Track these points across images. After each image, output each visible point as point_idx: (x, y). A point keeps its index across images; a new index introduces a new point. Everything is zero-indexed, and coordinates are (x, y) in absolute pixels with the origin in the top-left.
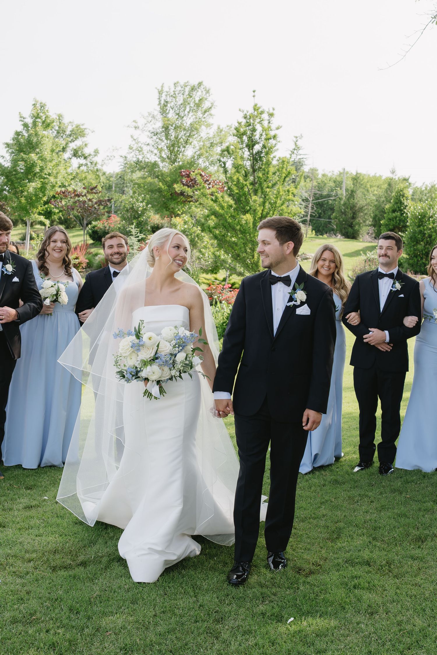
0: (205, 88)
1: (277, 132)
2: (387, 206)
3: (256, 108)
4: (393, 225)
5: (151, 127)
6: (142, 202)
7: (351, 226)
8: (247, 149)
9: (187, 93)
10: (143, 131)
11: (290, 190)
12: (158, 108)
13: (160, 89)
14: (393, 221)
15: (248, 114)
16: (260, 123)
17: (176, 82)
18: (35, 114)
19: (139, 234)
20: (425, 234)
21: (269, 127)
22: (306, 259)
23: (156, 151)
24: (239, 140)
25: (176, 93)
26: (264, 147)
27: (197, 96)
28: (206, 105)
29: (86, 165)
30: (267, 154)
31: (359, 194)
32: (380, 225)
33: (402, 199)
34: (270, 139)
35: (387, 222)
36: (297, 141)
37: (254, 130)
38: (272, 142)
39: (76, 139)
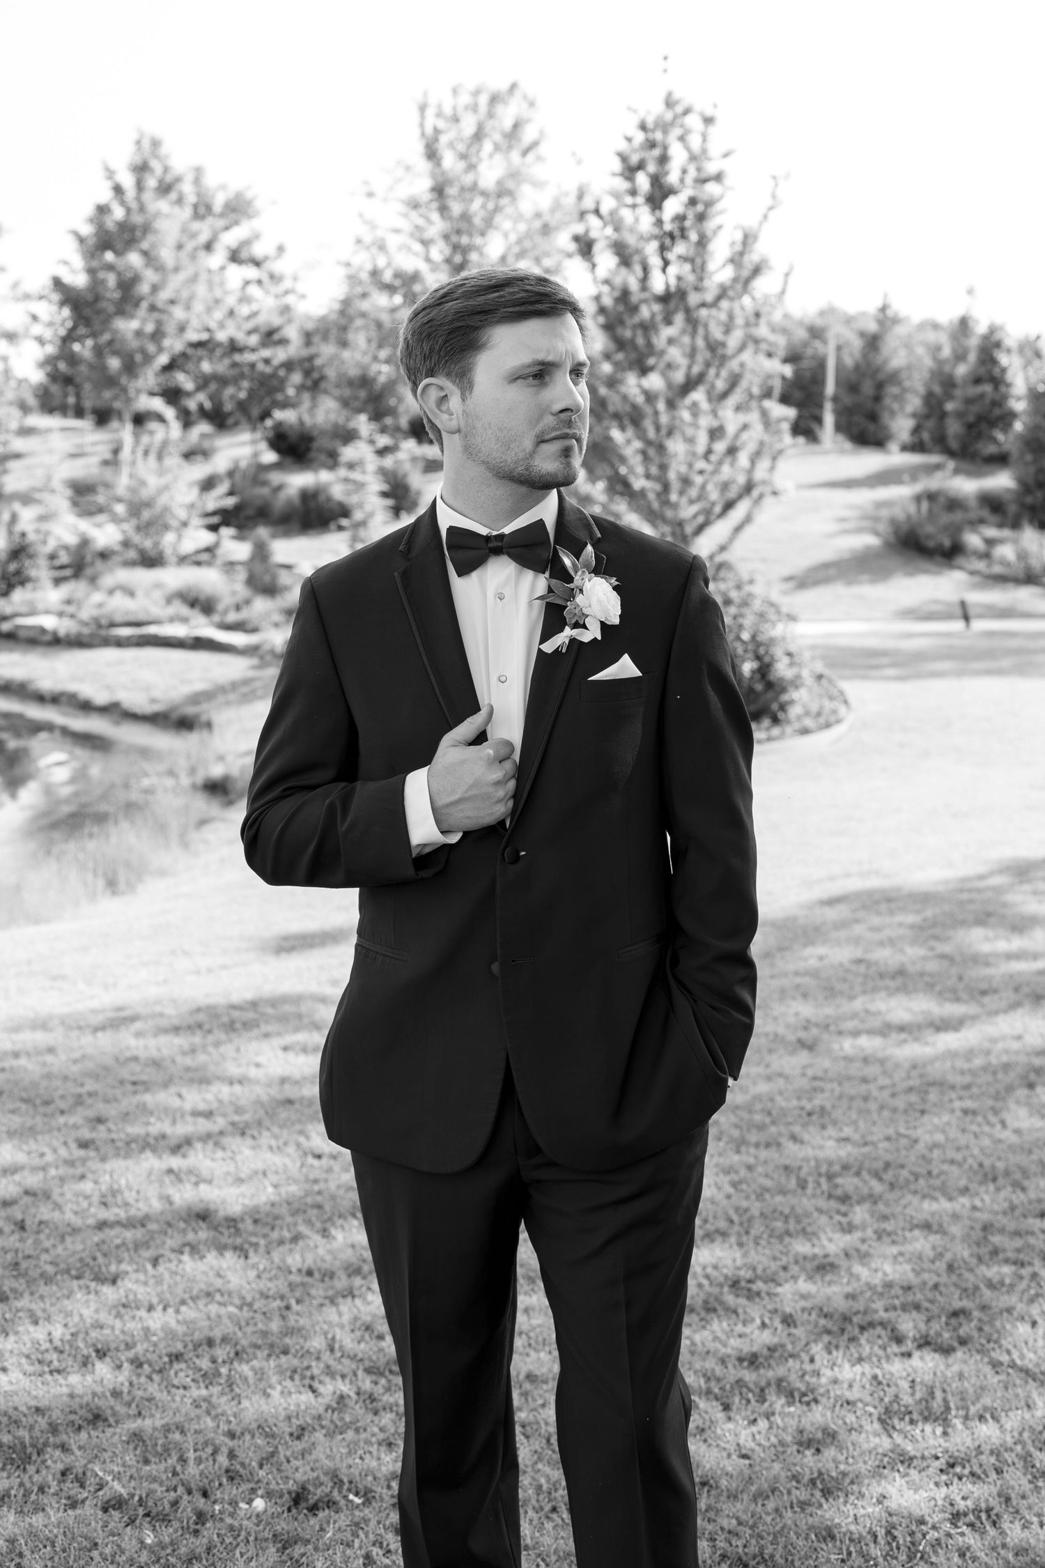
0: (525, 97)
2: (961, 370)
3: (670, 103)
4: (976, 414)
7: (872, 416)
8: (645, 209)
9: (483, 109)
10: (385, 200)
12: (419, 146)
13: (421, 98)
14: (976, 404)
15: (650, 118)
16: (682, 139)
17: (456, 85)
18: (139, 164)
21: (704, 151)
24: (626, 185)
25: (459, 109)
26: (693, 202)
27: (507, 116)
28: (529, 135)
29: (259, 282)
30: (701, 218)
31: (891, 342)
32: (943, 415)
33: (996, 354)
34: (709, 181)
35: (959, 408)
36: (776, 185)
37: (663, 159)
38: (712, 188)
39: (236, 223)
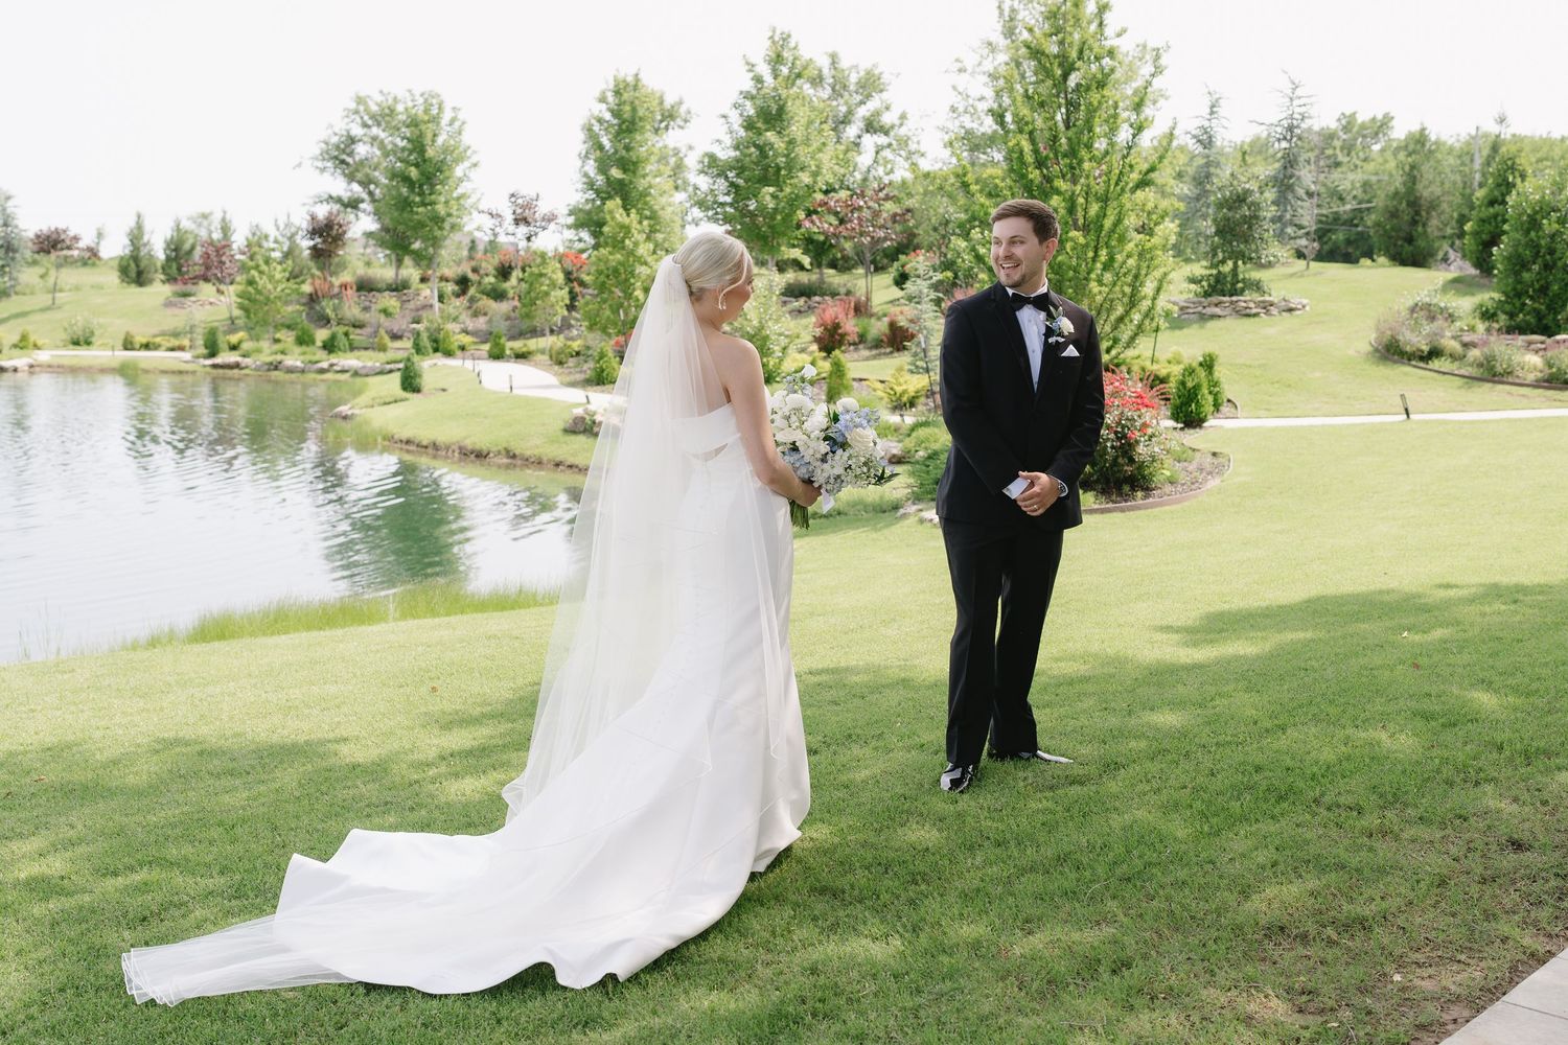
2: (1480, 194)
7: (1410, 240)
10: (973, 74)
14: (1490, 223)
18: (774, 56)
19: (931, 273)
20: (1538, 247)
22: (1290, 310)
29: (890, 145)
31: (1427, 172)
35: (1475, 227)
39: (869, 96)
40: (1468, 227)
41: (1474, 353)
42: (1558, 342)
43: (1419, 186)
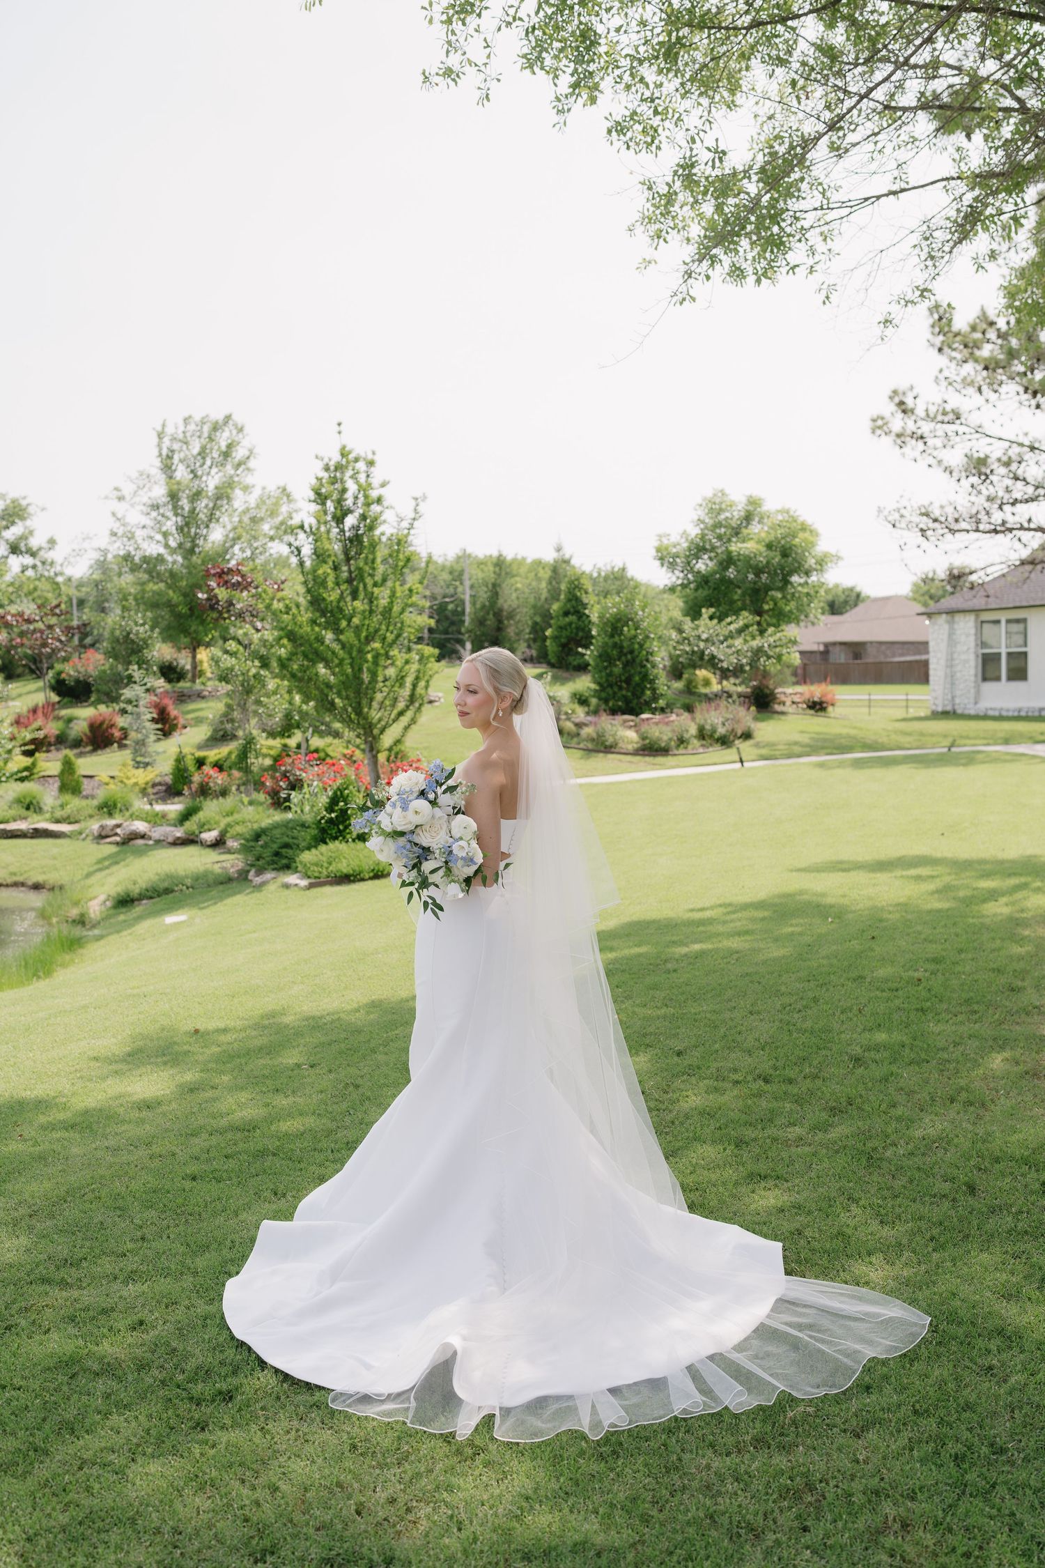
0: (235, 425)
1: (382, 491)
2: (555, 607)
3: (344, 452)
4: (567, 637)
5: (144, 497)
6: (143, 625)
8: (334, 524)
9: (206, 435)
10: (132, 503)
11: (414, 587)
12: (157, 463)
13: (159, 428)
14: (566, 630)
15: (332, 463)
16: (352, 477)
17: (187, 415)
20: (622, 647)
21: (369, 484)
22: (431, 702)
23: (159, 537)
24: (319, 507)
25: (188, 435)
26: (363, 517)
27: (223, 439)
28: (239, 453)
29: (34, 567)
30: (371, 528)
31: (506, 589)
32: (545, 639)
33: (578, 594)
34: (373, 503)
35: (556, 633)
36: (417, 505)
37: (344, 490)
38: (375, 508)
39: (13, 523)
40: (548, 633)
41: (588, 731)
42: (643, 720)
43: (501, 601)
